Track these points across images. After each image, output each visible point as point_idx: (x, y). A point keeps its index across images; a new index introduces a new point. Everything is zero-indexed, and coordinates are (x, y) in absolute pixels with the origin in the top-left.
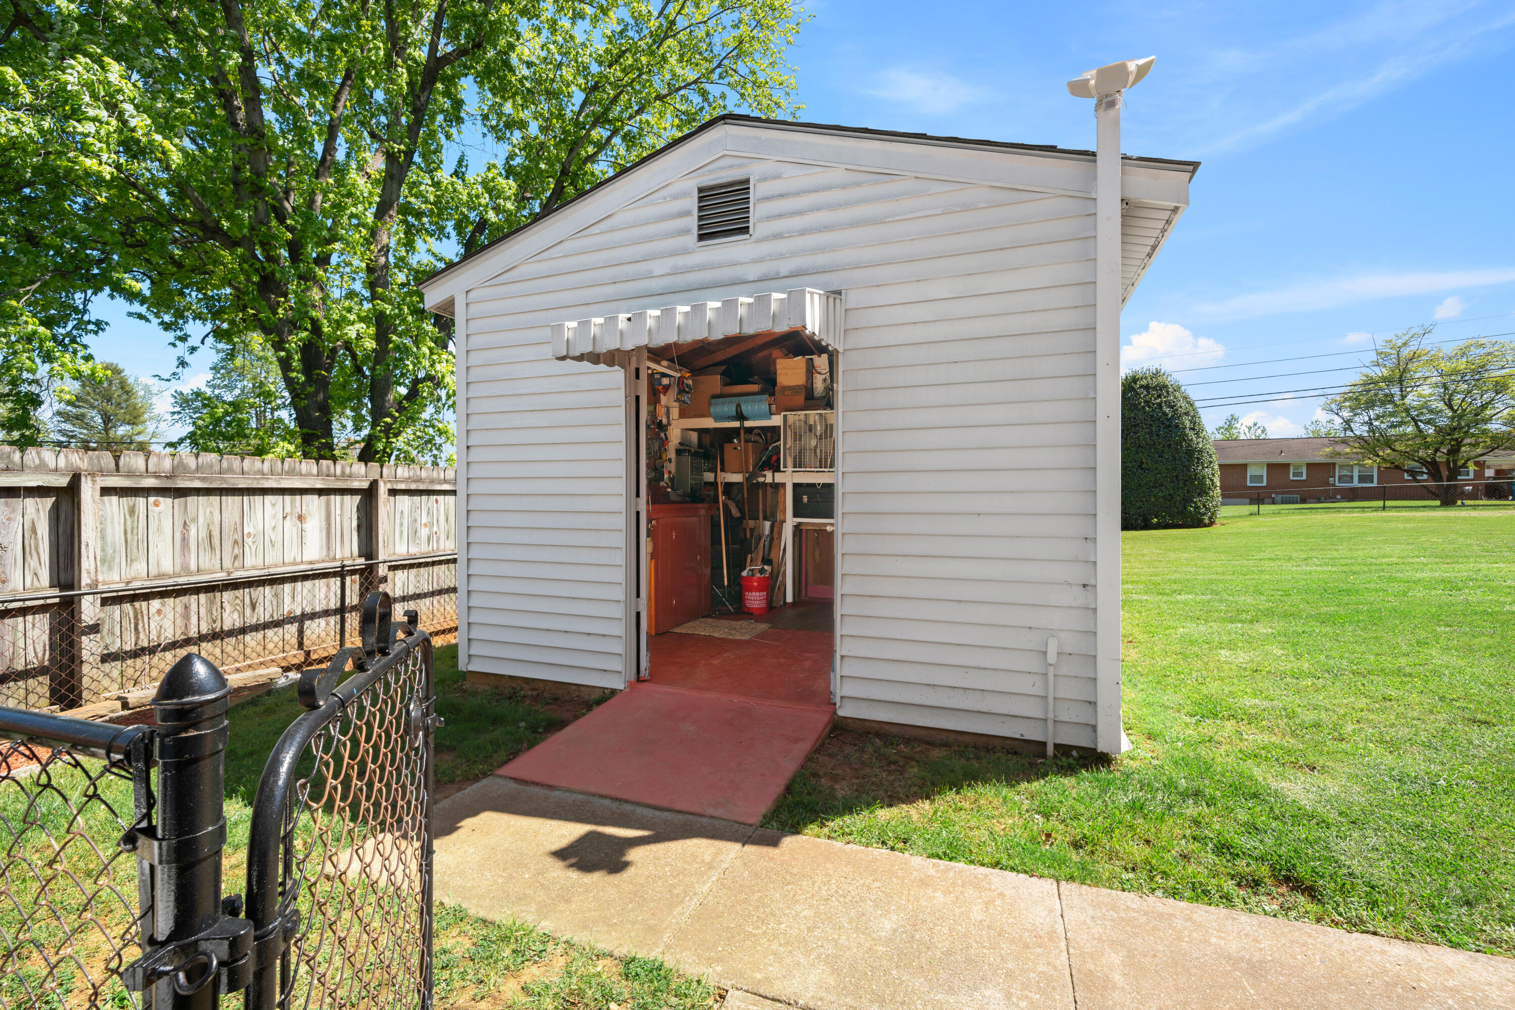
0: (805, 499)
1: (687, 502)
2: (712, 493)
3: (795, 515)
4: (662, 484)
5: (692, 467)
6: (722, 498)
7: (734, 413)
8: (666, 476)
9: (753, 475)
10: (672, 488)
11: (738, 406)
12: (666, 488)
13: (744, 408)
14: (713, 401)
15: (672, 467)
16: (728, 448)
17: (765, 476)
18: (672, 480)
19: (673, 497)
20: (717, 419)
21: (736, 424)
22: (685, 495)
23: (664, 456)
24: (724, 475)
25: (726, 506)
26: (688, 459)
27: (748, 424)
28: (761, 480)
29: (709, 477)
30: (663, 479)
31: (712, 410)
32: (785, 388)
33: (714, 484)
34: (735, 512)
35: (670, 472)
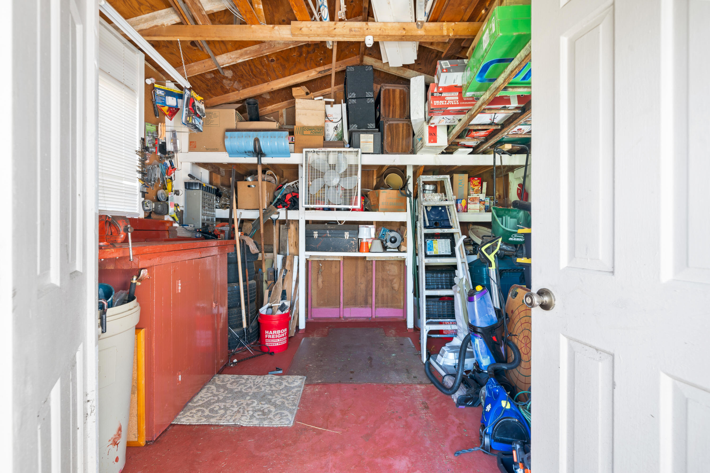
0: (316, 235)
1: (197, 239)
2: (226, 228)
3: (308, 249)
4: (167, 218)
5: (203, 202)
6: (238, 234)
7: (251, 147)
8: (171, 209)
9: (266, 213)
10: (181, 223)
11: (257, 140)
12: (172, 223)
13: (262, 143)
14: (228, 134)
15: (180, 200)
16: (241, 185)
17: (278, 213)
18: (180, 214)
19: (181, 232)
20: (232, 153)
21: (253, 160)
22: (196, 231)
23: (169, 187)
24: (239, 211)
25: (242, 242)
26: (198, 193)
27: (265, 160)
28: (274, 217)
29: (223, 213)
30: (167, 213)
31: (227, 143)
32: (304, 128)
33: (230, 221)
34: (253, 248)
35: (177, 206)
